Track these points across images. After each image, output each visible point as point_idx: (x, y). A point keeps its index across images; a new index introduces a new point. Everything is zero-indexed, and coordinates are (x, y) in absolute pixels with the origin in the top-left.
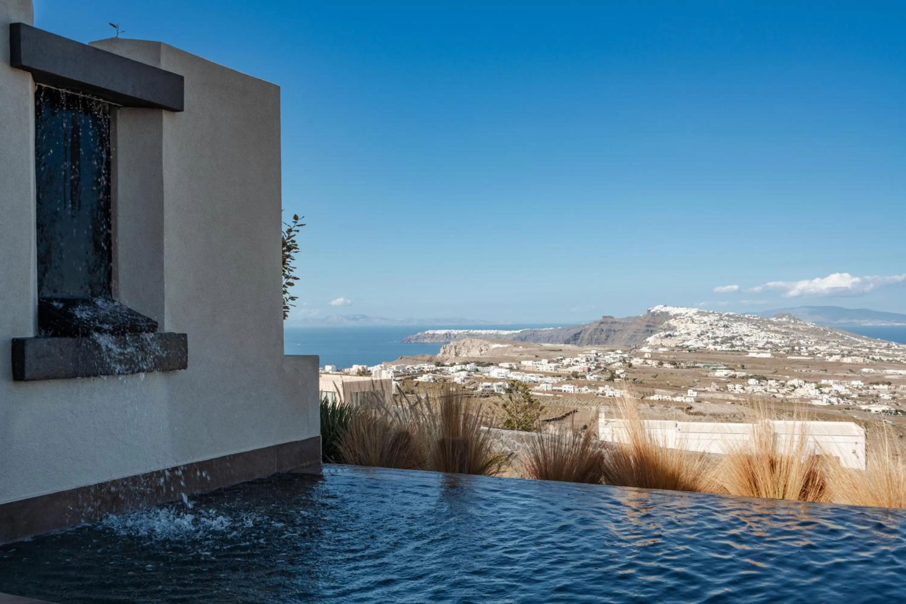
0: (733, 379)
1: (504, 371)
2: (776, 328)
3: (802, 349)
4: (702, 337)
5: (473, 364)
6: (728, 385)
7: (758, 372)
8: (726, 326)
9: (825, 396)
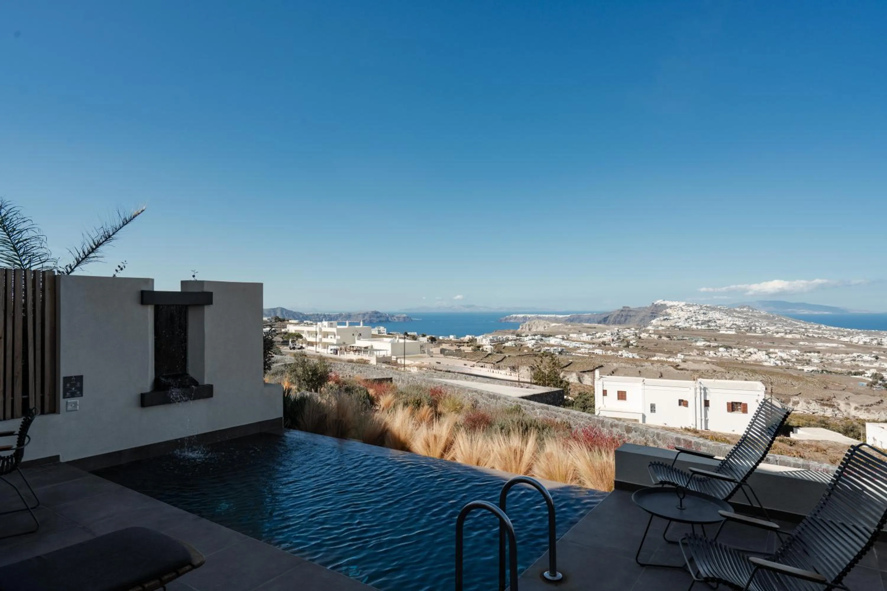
0: (708, 348)
1: (558, 340)
2: (739, 315)
3: (757, 329)
4: (688, 320)
5: (539, 336)
6: (705, 352)
7: (726, 344)
8: (704, 314)
9: (772, 360)
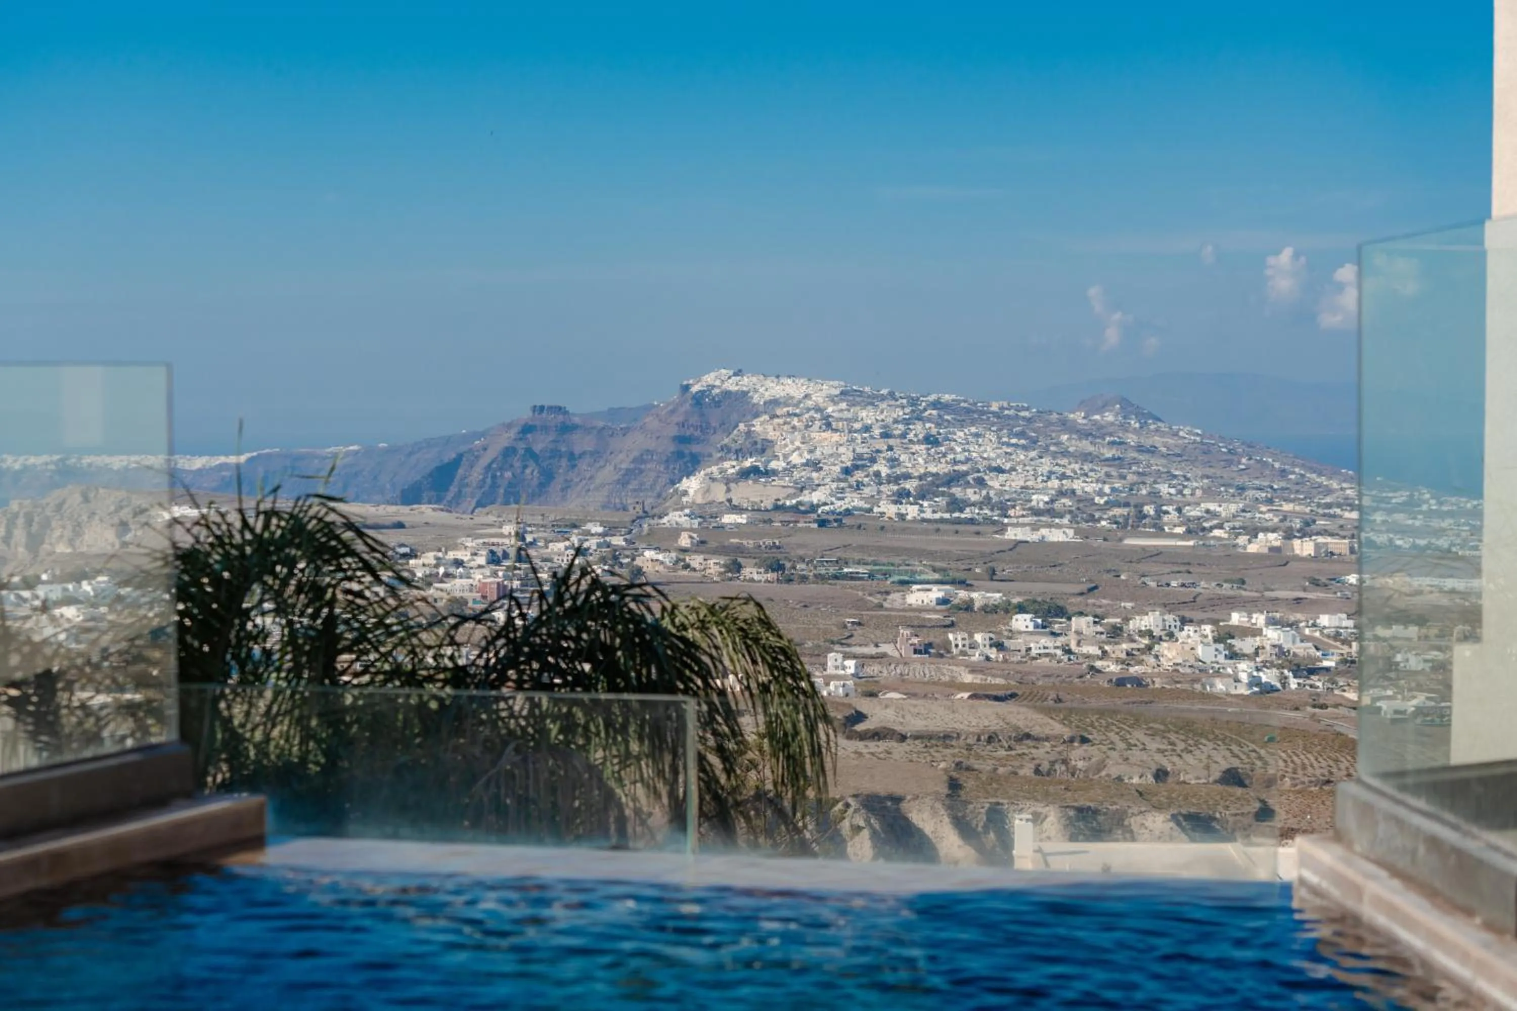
0: (963, 615)
2: (1086, 446)
3: (1167, 512)
4: (859, 475)
6: (950, 636)
7: (1038, 589)
8: (931, 440)
9: (1243, 666)
